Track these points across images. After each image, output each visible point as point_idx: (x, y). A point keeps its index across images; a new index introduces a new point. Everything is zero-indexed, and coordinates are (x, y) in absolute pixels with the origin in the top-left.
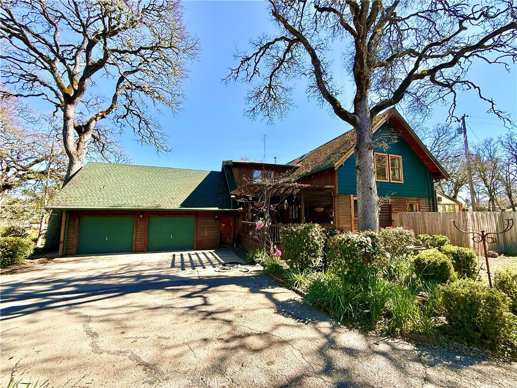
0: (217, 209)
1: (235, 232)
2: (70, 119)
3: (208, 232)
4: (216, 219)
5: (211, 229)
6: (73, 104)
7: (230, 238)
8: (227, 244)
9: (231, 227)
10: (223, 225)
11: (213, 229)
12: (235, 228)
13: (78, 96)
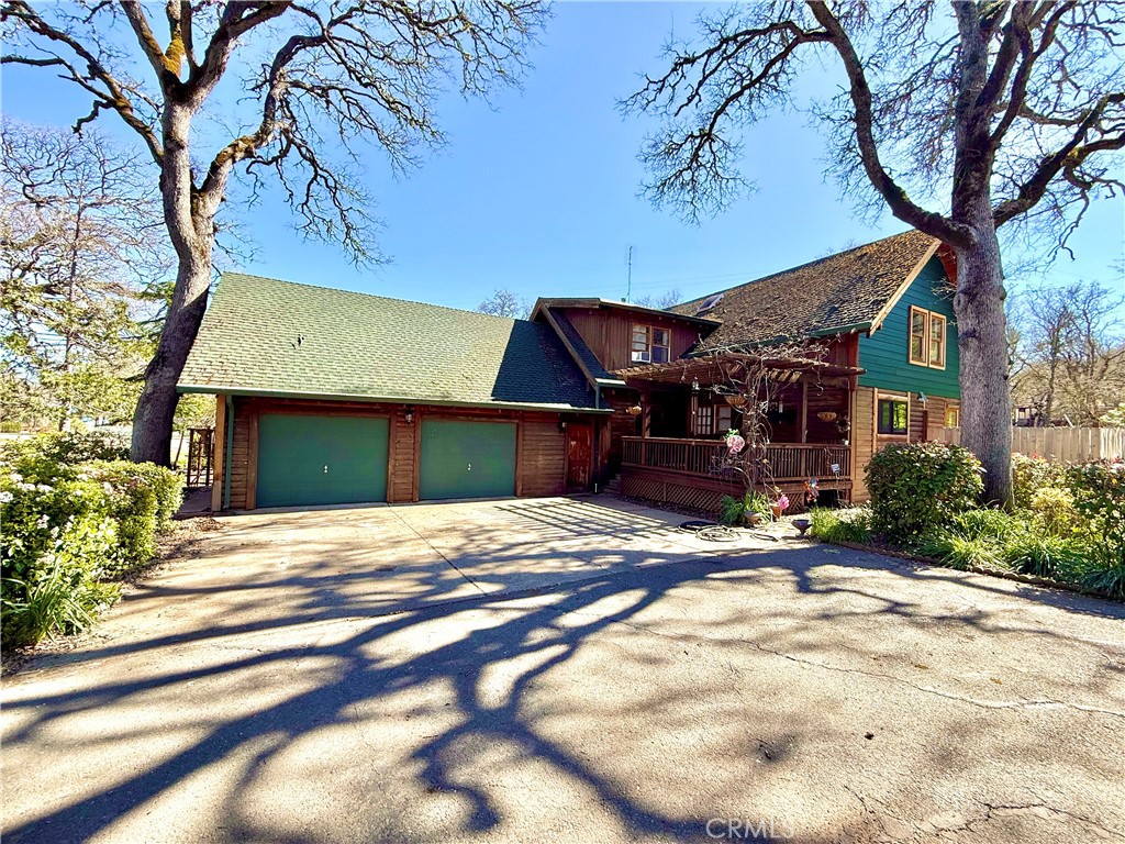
0: (567, 406)
1: (596, 459)
2: (183, 148)
3: (544, 458)
4: (561, 430)
5: (549, 452)
6: (191, 105)
7: (584, 472)
8: (581, 484)
9: (589, 448)
10: (573, 443)
11: (555, 452)
12: (596, 450)
13: (204, 87)
